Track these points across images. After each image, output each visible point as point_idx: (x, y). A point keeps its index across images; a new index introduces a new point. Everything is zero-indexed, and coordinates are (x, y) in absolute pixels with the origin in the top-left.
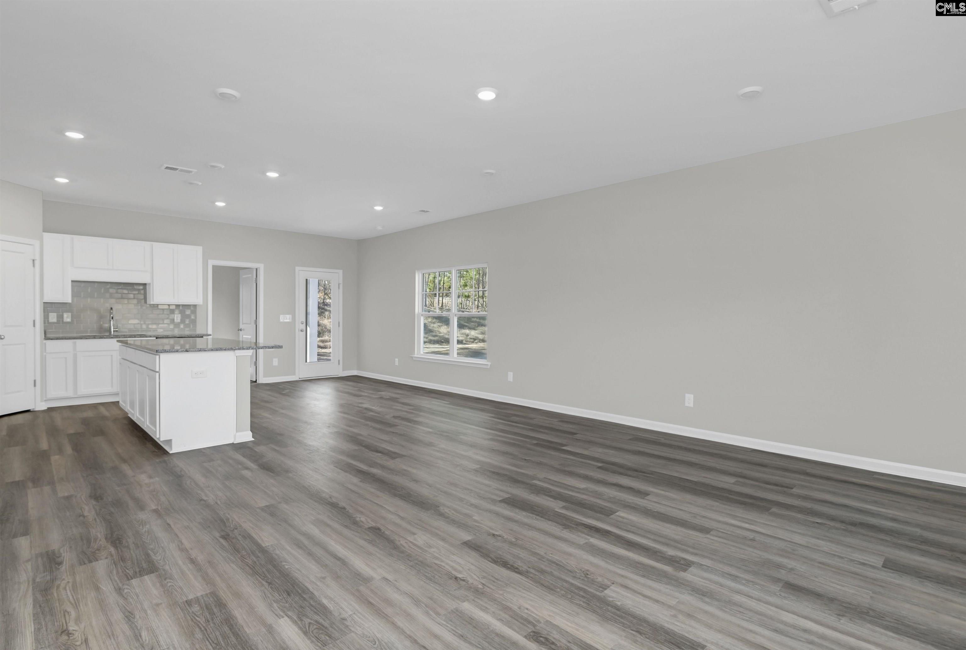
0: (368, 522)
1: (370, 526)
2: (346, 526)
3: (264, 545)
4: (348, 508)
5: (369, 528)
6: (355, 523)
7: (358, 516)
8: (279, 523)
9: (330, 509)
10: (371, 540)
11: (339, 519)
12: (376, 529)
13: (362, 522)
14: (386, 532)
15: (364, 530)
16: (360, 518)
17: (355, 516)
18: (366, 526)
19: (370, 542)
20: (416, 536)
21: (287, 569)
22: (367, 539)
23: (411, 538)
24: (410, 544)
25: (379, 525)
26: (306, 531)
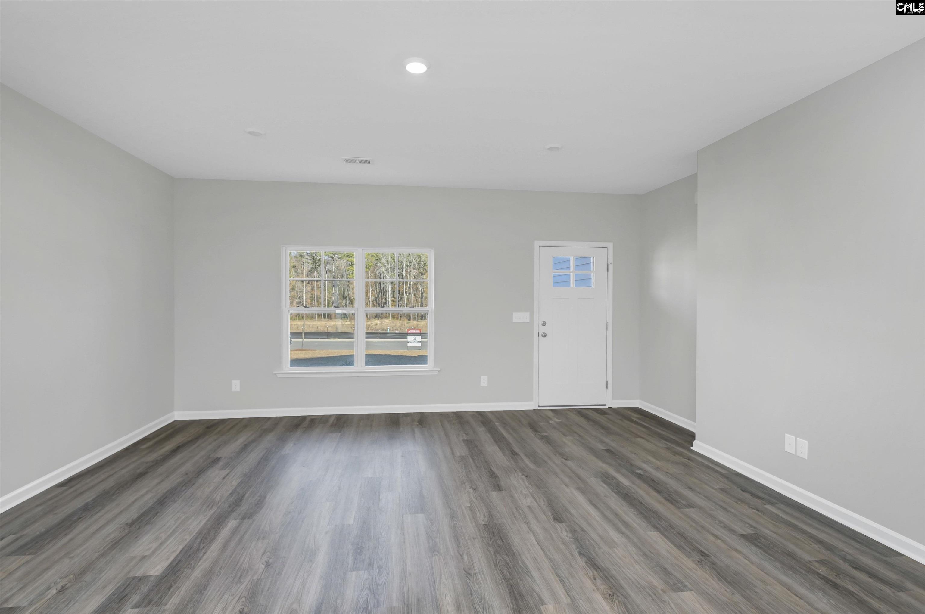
0: (561, 528)
1: (560, 524)
2: (583, 530)
3: (658, 532)
4: (576, 554)
5: (563, 523)
6: (573, 531)
7: (568, 539)
8: (653, 555)
9: (596, 557)
10: (565, 512)
11: (589, 541)
12: (557, 519)
13: (567, 531)
14: (550, 514)
15: (568, 522)
16: (567, 536)
17: (571, 539)
18: (565, 525)
19: (567, 510)
20: (529, 505)
21: (632, 509)
22: (568, 513)
23: (534, 504)
24: (538, 500)
25: (553, 522)
26: (622, 537)
